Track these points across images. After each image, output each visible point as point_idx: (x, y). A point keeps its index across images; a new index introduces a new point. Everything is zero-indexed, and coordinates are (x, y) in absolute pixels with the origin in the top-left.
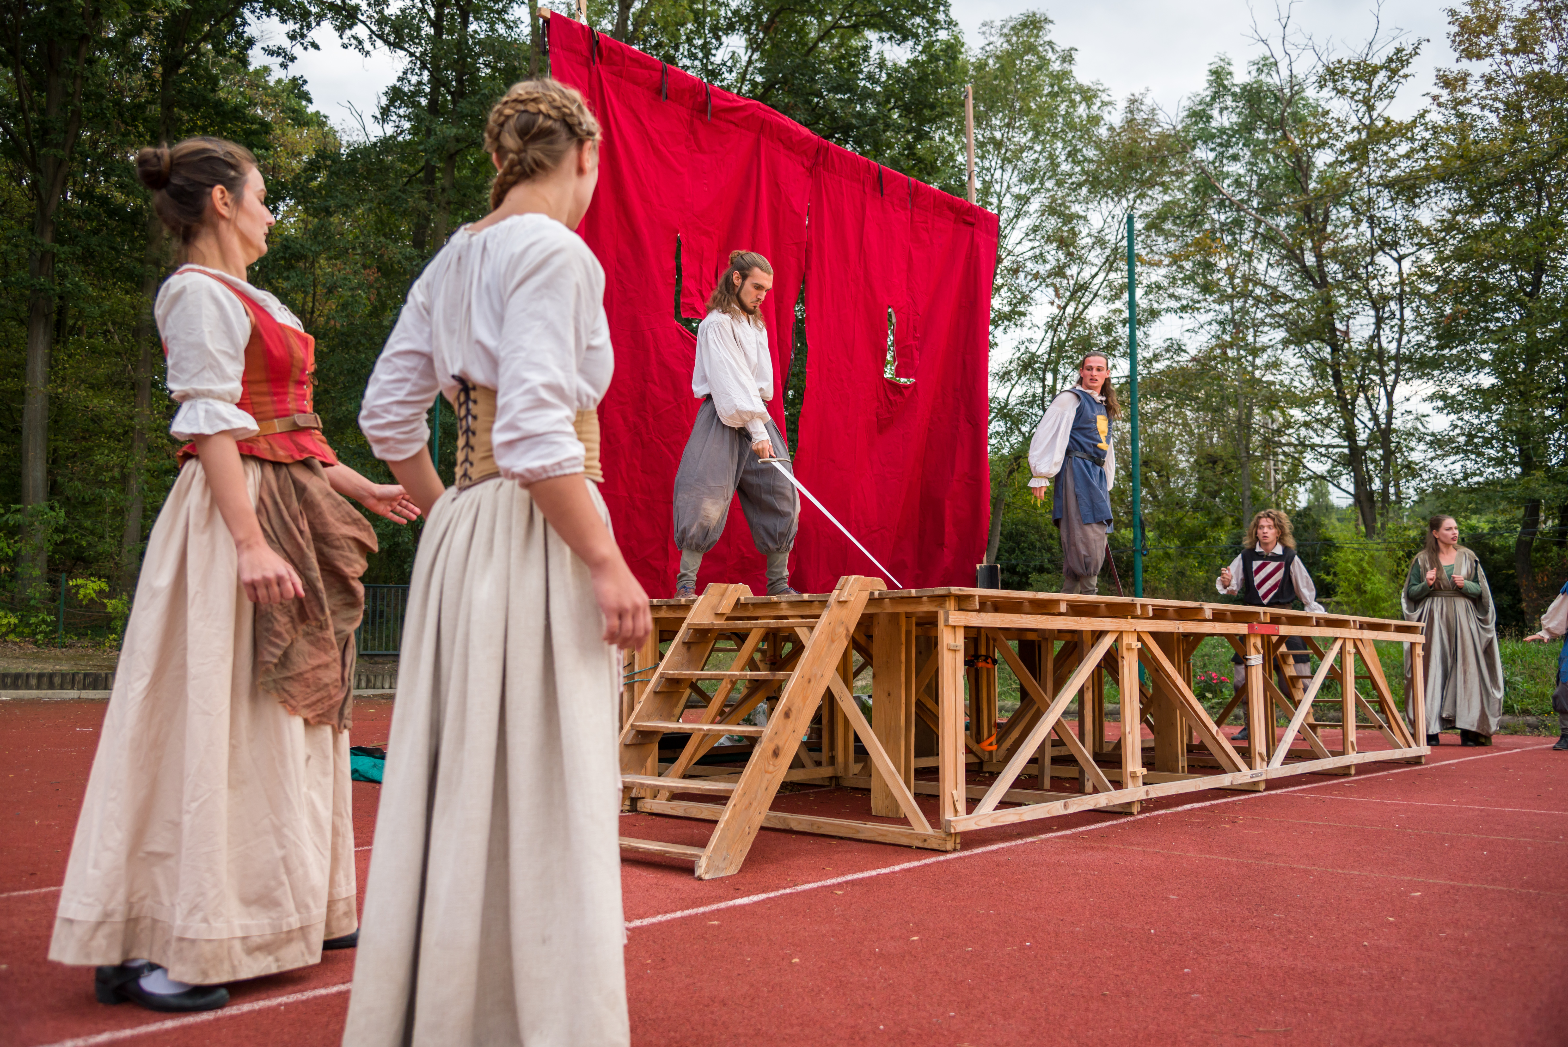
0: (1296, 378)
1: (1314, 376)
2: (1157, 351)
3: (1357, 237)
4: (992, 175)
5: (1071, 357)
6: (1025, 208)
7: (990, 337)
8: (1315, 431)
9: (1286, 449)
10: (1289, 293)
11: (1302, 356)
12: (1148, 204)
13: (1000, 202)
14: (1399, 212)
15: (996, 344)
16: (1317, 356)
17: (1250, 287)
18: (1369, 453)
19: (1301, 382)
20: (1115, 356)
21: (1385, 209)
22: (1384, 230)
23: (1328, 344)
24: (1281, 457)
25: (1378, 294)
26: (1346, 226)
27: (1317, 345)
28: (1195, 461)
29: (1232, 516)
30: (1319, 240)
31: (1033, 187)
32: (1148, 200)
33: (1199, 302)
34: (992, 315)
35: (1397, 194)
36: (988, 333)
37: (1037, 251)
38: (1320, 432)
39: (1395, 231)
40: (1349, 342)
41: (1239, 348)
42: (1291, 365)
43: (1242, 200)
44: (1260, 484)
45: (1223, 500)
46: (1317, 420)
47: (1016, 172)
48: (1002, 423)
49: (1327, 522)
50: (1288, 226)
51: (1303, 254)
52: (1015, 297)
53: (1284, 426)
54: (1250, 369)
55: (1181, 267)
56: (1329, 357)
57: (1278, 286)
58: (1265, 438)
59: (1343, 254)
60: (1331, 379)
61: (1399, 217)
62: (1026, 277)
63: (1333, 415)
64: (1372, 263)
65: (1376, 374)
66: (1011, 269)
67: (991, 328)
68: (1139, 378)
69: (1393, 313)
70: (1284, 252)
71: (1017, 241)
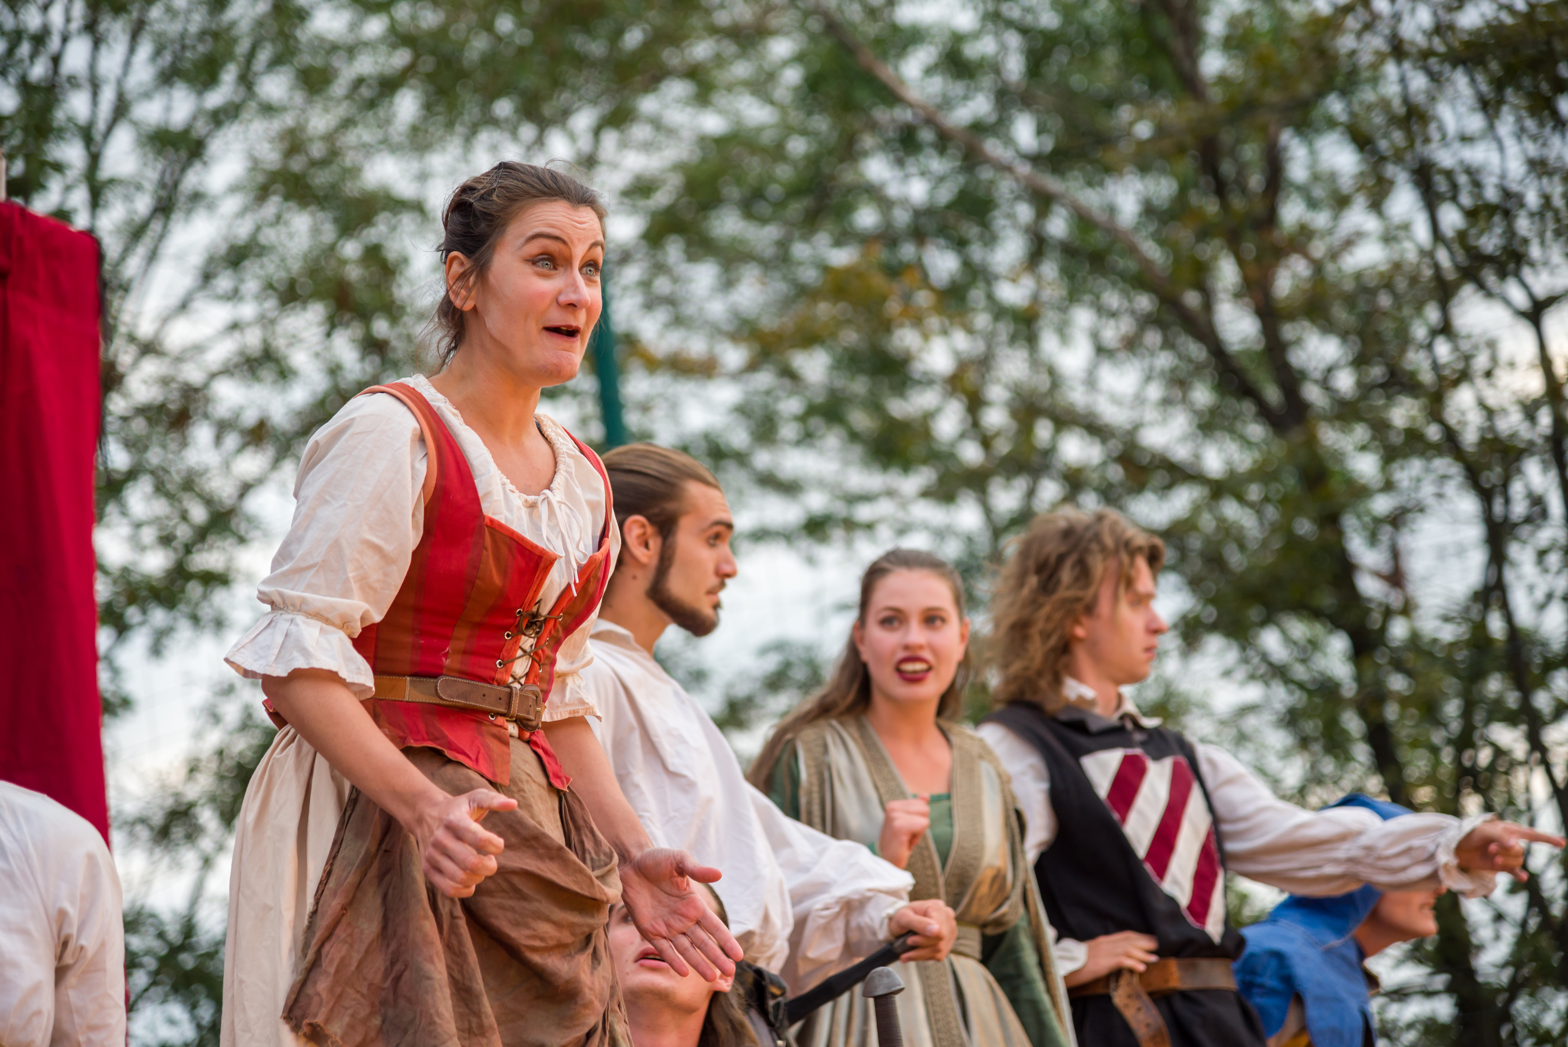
3: (1388, 238)
4: (56, 60)
6: (192, 179)
7: (104, 677)
10: (1181, 453)
12: (647, 147)
13: (94, 159)
14: (1512, 147)
15: (126, 703)
17: (1043, 431)
18: (1522, 1007)
21: (1466, 139)
22: (1471, 214)
25: (1483, 441)
26: (1341, 202)
30: (1258, 259)
31: (215, 98)
32: (640, 132)
33: (866, 498)
34: (103, 590)
35: (1499, 85)
36: (92, 657)
37: (253, 339)
39: (1508, 215)
40: (1407, 609)
43: (978, 128)
47: (145, 50)
48: (177, 1010)
50: (1149, 210)
51: (1208, 304)
52: (184, 516)
55: (789, 374)
57: (1137, 427)
59: (1350, 301)
61: (1516, 168)
62: (218, 440)
64: (1446, 329)
65: (1511, 719)
66: (161, 408)
67: (104, 638)
69: (1537, 502)
70: (1144, 302)
71: (174, 300)
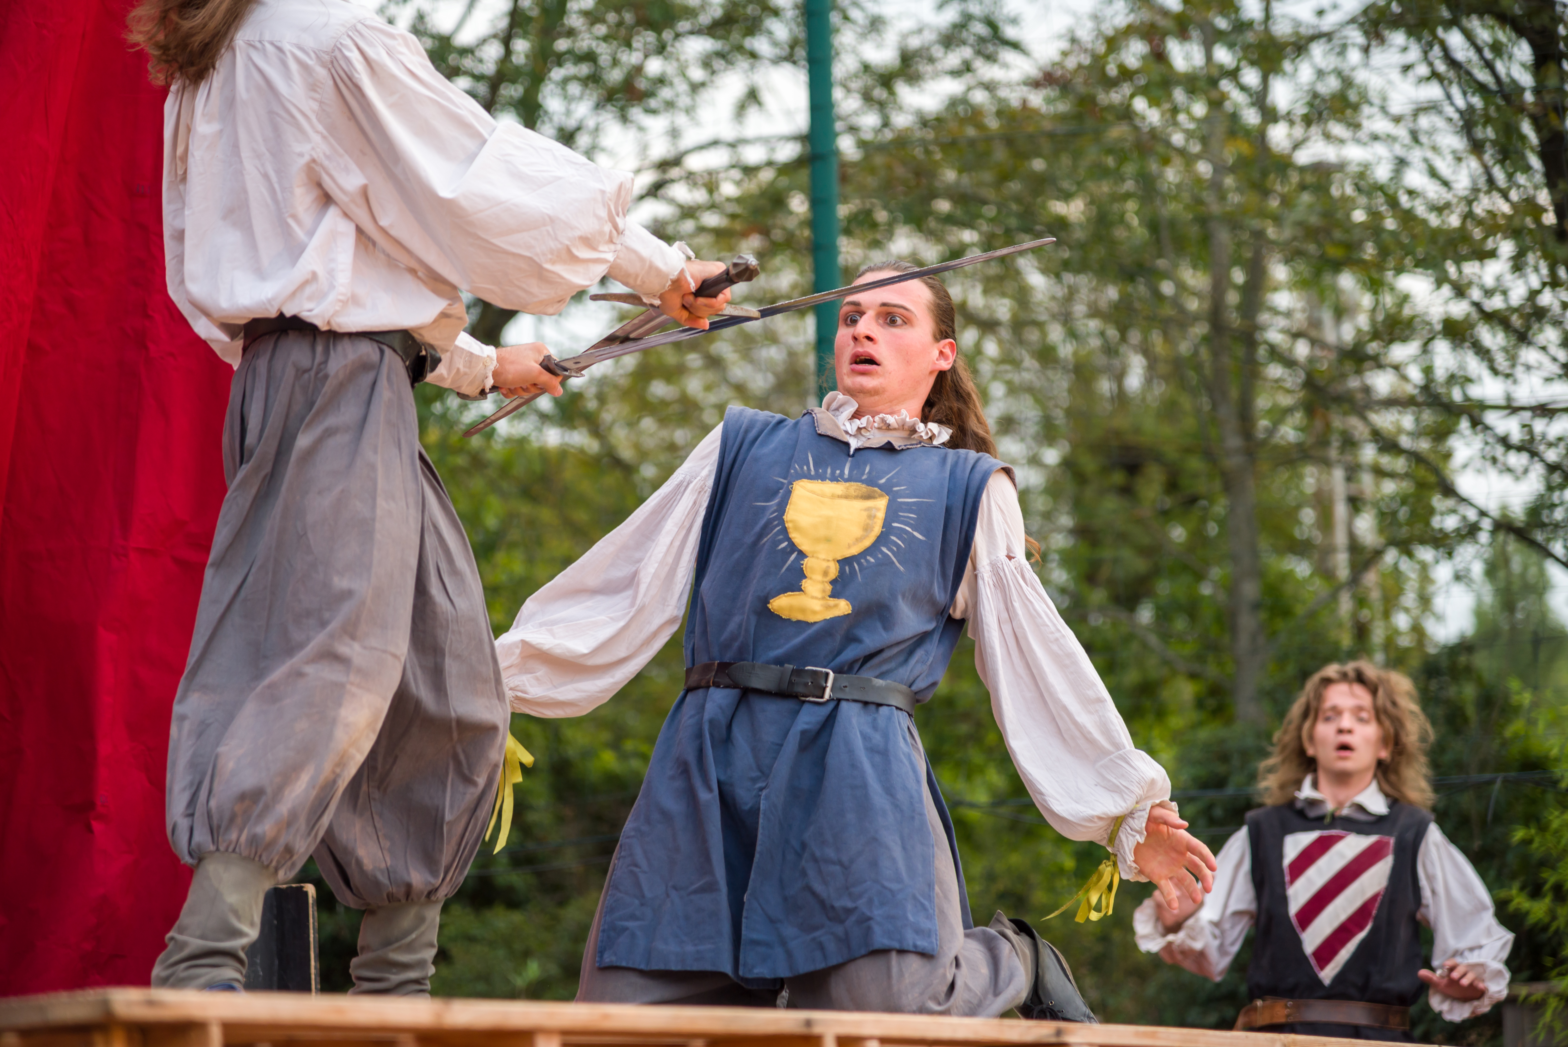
0: (1416, 156)
1: (1477, 147)
2: (914, 43)
5: (590, 57)
8: (1483, 353)
9: (1385, 420)
11: (1435, 75)
16: (1483, 76)
19: (1433, 173)
20: (753, 55)
23: (1520, 31)
24: (1369, 453)
27: (1484, 35)
28: (1067, 463)
29: (1193, 676)
38: (1501, 360)
41: (1211, 38)
42: (1396, 108)
44: (1301, 548)
45: (1163, 615)
46: (1491, 317)
49: (1526, 698)
53: (1375, 335)
54: (1251, 117)
56: (1526, 79)
58: (1311, 384)
60: (1535, 162)
63: (1547, 298)
68: (846, 145)
